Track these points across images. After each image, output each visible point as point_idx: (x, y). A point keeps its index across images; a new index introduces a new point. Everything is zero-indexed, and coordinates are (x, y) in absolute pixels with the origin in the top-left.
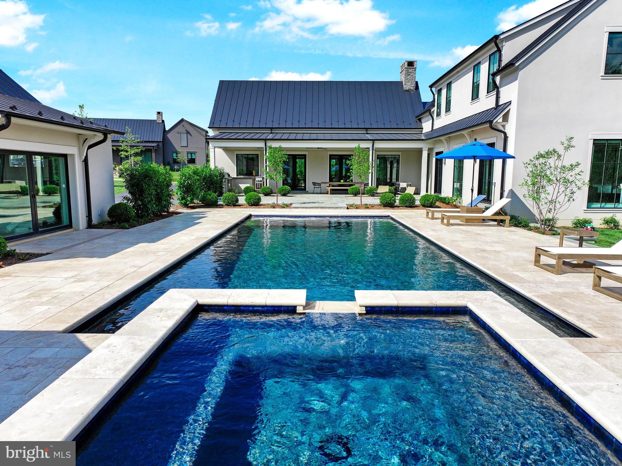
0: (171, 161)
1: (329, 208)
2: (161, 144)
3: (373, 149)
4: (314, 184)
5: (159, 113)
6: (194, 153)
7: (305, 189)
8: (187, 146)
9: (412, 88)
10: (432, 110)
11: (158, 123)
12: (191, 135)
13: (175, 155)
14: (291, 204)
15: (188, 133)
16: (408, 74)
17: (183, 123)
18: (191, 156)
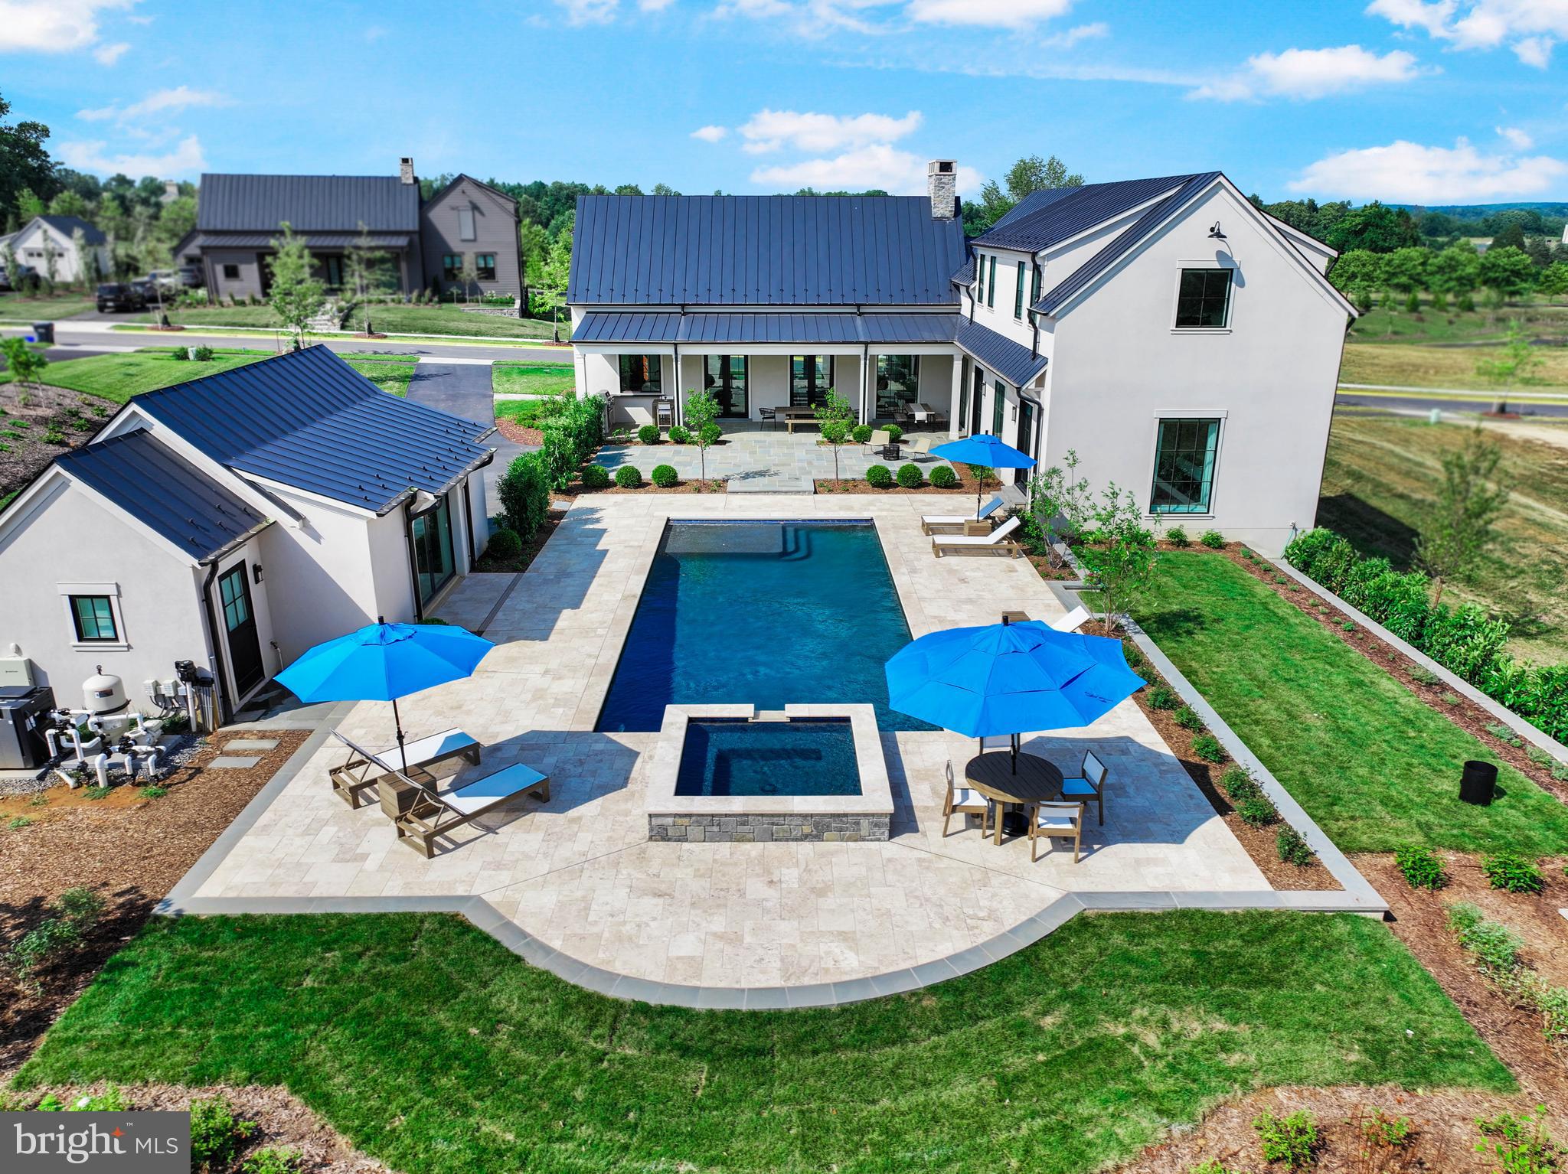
0: (441, 275)
1: (786, 492)
2: (416, 238)
3: (865, 359)
4: (762, 411)
5: (405, 161)
6: (493, 255)
7: (745, 415)
8: (475, 240)
9: (948, 214)
10: (972, 287)
11: (405, 184)
12: (482, 213)
13: (448, 260)
14: (725, 481)
15: (475, 208)
16: (940, 186)
17: (464, 185)
18: (486, 263)
